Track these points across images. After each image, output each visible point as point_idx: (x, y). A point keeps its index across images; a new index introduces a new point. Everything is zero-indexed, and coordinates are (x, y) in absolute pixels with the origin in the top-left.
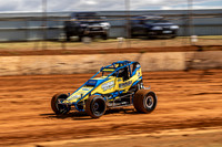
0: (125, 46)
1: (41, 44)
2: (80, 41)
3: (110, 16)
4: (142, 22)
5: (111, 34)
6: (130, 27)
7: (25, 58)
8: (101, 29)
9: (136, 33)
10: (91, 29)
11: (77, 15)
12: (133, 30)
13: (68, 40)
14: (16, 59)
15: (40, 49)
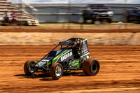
0: (123, 27)
1: (66, 25)
2: (92, 23)
3: (114, 7)
4: (135, 12)
5: (114, 19)
6: (127, 14)
7: (56, 34)
8: (108, 16)
9: (131, 19)
10: (100, 16)
11: (92, 6)
12: (128, 17)
13: (85, 23)
14: (50, 34)
15: (66, 28)
